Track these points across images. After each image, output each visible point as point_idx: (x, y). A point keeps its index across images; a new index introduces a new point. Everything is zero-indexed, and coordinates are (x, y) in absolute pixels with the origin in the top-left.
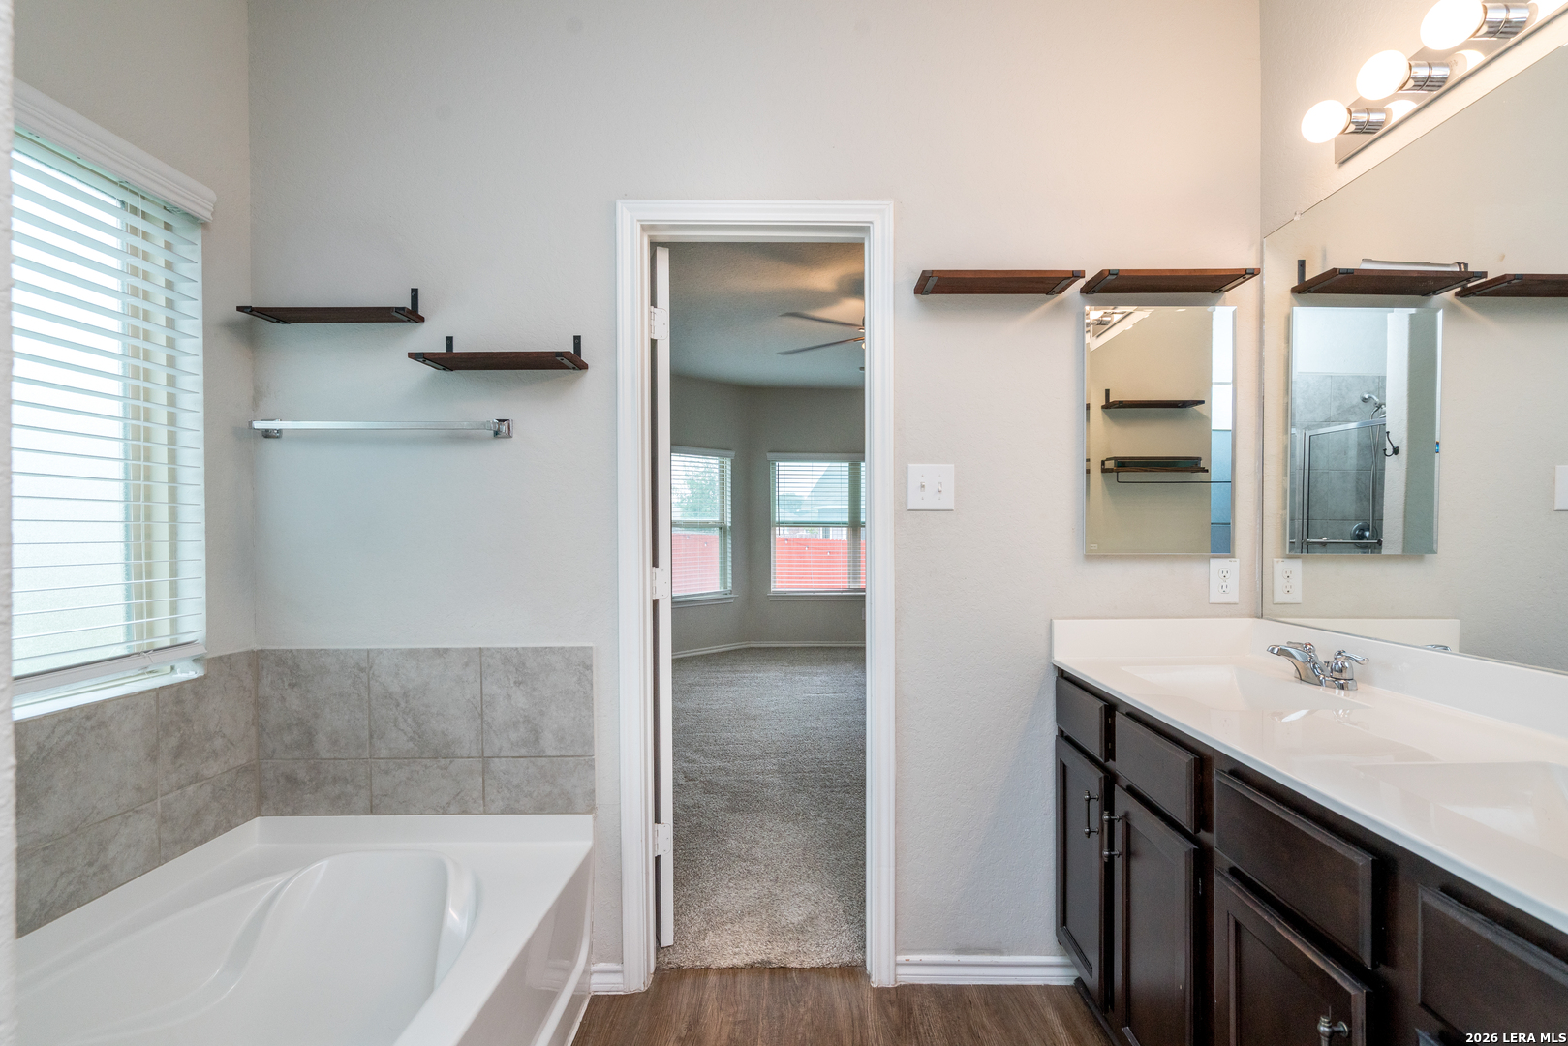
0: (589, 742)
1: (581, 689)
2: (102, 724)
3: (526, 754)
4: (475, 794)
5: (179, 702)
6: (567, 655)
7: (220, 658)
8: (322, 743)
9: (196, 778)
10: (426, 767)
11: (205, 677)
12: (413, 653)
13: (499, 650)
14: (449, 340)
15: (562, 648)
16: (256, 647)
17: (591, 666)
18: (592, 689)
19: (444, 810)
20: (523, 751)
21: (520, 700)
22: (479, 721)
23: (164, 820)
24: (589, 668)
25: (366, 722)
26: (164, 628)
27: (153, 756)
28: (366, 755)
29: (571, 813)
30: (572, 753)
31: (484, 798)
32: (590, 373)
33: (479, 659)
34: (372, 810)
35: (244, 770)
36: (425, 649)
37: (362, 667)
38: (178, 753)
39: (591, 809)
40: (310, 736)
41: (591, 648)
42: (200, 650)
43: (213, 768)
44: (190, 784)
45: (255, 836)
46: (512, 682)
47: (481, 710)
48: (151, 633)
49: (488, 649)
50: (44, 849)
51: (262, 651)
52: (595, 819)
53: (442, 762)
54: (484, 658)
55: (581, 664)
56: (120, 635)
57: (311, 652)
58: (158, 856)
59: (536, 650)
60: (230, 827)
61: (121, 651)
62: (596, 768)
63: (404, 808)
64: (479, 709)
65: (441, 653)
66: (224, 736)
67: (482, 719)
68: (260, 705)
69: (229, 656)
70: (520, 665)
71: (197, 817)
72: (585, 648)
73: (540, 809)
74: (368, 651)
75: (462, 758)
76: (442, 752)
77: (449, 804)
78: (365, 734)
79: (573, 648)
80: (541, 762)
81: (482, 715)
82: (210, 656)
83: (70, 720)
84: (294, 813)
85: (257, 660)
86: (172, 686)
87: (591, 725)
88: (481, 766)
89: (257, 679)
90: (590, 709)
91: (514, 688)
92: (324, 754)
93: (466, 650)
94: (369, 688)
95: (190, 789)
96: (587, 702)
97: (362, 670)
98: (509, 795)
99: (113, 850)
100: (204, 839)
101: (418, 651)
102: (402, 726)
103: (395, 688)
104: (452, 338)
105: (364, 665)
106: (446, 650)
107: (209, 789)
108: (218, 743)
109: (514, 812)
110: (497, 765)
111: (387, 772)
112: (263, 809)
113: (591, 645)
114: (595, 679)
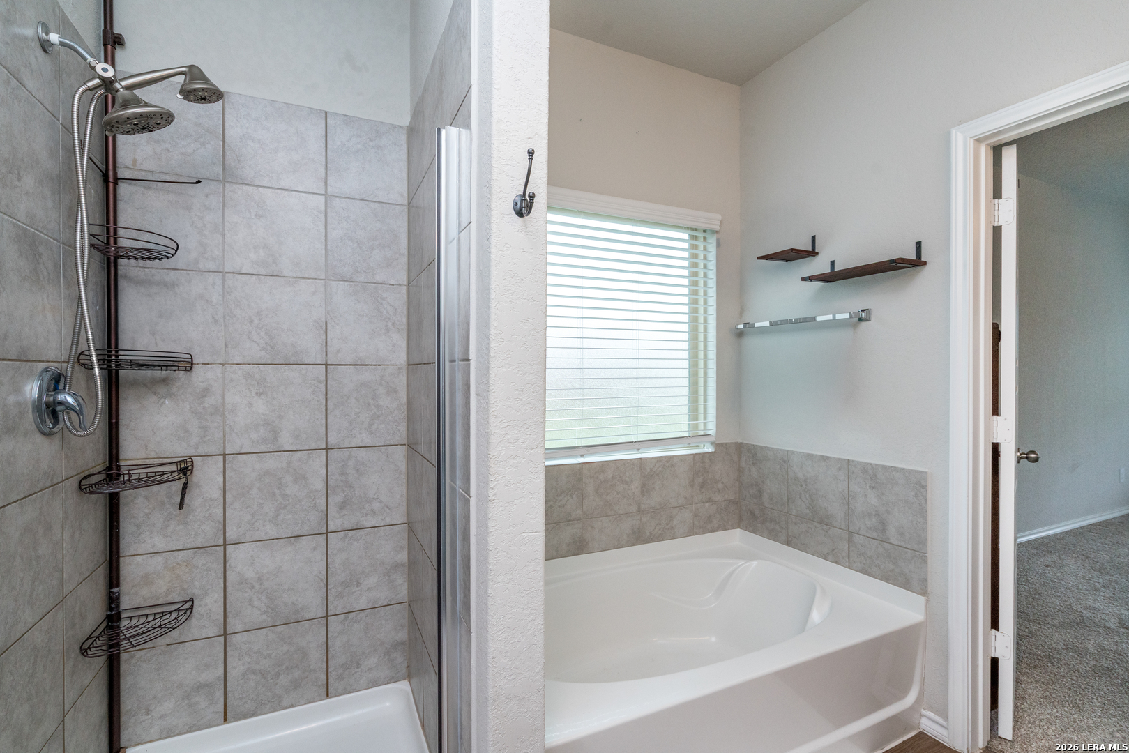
0: (923, 542)
1: (918, 501)
2: (672, 466)
3: (876, 537)
4: (844, 554)
5: (703, 462)
6: (907, 475)
7: (722, 444)
8: (765, 497)
9: (710, 500)
10: (816, 528)
11: (715, 452)
12: (809, 456)
13: (860, 463)
14: (833, 263)
15: (904, 469)
16: (740, 441)
17: (926, 486)
18: (926, 503)
19: (825, 557)
20: (874, 535)
21: (873, 499)
22: (847, 507)
23: (695, 515)
24: (924, 487)
25: (786, 492)
26: (701, 427)
27: (692, 485)
28: (786, 510)
29: (908, 590)
30: (909, 546)
31: (849, 558)
32: (928, 267)
33: (847, 465)
34: (788, 543)
35: (734, 502)
36: (817, 455)
37: (784, 459)
38: (702, 485)
39: (924, 593)
40: (760, 492)
41: (926, 473)
42: (713, 439)
43: (718, 497)
44: (707, 502)
45: (736, 537)
46: (868, 486)
47: (848, 500)
48: (697, 429)
49: (853, 461)
50: (652, 512)
51: (742, 443)
52: (927, 601)
53: (825, 527)
54: (850, 466)
55: (918, 484)
56: (685, 428)
57: (762, 447)
58: (692, 532)
59: (885, 468)
60: (725, 529)
61: (686, 434)
62: (929, 563)
63: (804, 548)
64: (847, 499)
65: (826, 459)
66: (723, 483)
67: (849, 506)
68: (740, 471)
69: (726, 444)
70: (874, 476)
71: (709, 519)
72: (921, 472)
73: (886, 579)
74: (788, 451)
75: (836, 528)
76: (825, 521)
77: (828, 554)
78: (785, 499)
79: (912, 470)
80: (887, 546)
81: (848, 503)
82: (717, 442)
83: (661, 461)
84: (754, 532)
85: (739, 446)
86: (700, 454)
87: (925, 530)
88: (847, 536)
89: (740, 457)
90: (925, 518)
91: (869, 490)
92: (767, 505)
93: (839, 460)
94: (787, 472)
95: (707, 505)
96: (922, 512)
97: (784, 462)
98: (864, 561)
99: (675, 522)
100: (713, 531)
101: (813, 455)
102: (803, 498)
103: (800, 475)
104: (834, 261)
105: (785, 459)
106: (828, 458)
107: (715, 507)
108: (720, 485)
109: (867, 573)
110: (857, 538)
111: (796, 524)
112: (741, 525)
113: (926, 470)
114: (929, 496)
